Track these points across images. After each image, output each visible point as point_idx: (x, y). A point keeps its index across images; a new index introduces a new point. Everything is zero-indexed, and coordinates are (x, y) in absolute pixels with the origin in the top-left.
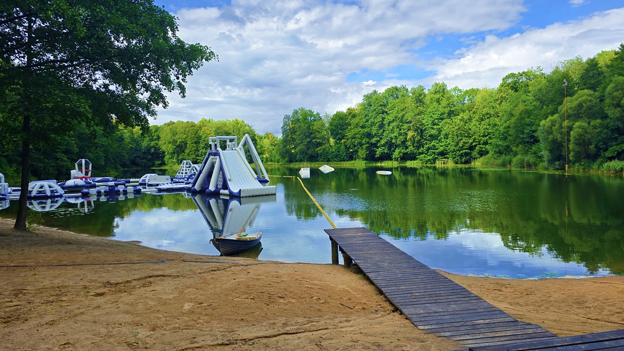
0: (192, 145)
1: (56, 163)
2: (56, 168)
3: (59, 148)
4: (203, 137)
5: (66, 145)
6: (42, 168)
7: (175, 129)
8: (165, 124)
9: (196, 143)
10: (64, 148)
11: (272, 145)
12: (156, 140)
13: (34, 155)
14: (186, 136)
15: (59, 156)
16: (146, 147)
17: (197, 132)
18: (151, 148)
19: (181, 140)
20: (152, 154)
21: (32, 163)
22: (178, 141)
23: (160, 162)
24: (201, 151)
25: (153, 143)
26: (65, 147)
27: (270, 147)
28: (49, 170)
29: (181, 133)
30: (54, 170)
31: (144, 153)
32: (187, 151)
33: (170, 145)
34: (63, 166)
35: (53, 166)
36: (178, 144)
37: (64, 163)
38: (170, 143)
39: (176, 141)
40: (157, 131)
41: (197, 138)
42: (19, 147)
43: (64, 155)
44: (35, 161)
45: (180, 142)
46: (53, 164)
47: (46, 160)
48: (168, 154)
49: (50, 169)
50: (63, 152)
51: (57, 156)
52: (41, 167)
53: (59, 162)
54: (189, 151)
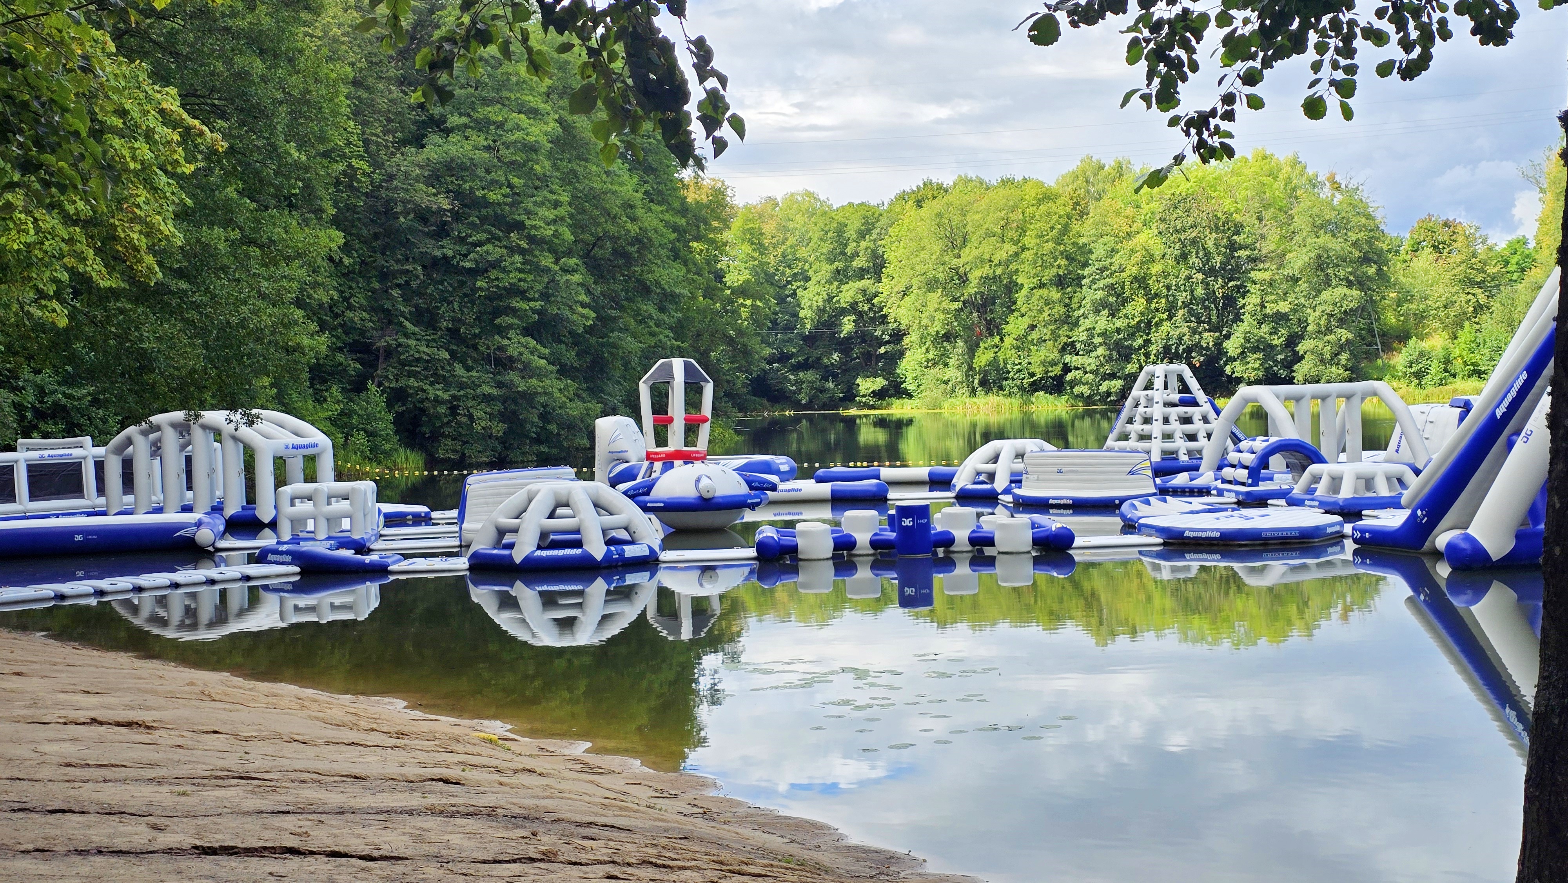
0: (1044, 292)
1: (500, 385)
2: (499, 407)
3: (514, 312)
4: (1099, 251)
5: (545, 296)
6: (442, 410)
7: (956, 219)
8: (903, 197)
9: (1060, 282)
10: (534, 311)
11: (1473, 283)
12: (861, 273)
13: (411, 342)
14: (1013, 249)
15: (512, 351)
16: (821, 311)
17: (1065, 230)
18: (843, 312)
19: (986, 270)
20: (845, 346)
21: (402, 383)
22: (975, 276)
23: (879, 383)
24: (1085, 324)
25: (849, 293)
26: (537, 305)
27: (1463, 298)
28: (471, 417)
29: (989, 234)
30: (492, 416)
31: (810, 340)
32: (1015, 326)
33: (934, 298)
34: (529, 397)
35: (487, 399)
36: (972, 288)
37: (534, 381)
38: (931, 285)
39: (964, 280)
40: (869, 231)
41: (1070, 258)
42: (350, 308)
43: (533, 343)
44: (415, 375)
45: (985, 280)
46: (486, 389)
47: (459, 370)
48: (922, 340)
49: (477, 414)
50: (527, 331)
51: (501, 348)
52: (437, 401)
53: (513, 376)
54: (1025, 322)
